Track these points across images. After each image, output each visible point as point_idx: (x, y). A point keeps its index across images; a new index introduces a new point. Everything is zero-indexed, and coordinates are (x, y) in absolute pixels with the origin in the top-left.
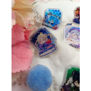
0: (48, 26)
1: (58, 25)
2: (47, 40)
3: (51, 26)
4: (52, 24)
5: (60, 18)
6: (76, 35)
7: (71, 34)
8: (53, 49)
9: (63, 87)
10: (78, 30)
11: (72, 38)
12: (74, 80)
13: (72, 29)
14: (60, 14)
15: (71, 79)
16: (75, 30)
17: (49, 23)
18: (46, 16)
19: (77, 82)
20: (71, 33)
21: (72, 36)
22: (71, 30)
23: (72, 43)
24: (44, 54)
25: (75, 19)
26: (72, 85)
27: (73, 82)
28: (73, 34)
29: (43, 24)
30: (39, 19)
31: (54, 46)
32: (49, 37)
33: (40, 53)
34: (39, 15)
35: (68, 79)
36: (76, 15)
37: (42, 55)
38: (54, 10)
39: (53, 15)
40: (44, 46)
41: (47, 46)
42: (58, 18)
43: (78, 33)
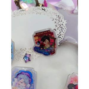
6: (25, 82)
7: (18, 81)
10: (27, 75)
11: (20, 87)
13: (20, 73)
16: (23, 74)
20: (19, 79)
21: (20, 83)
22: (18, 75)
25: (35, 47)
28: (21, 81)
36: (36, 43)
43: (27, 80)
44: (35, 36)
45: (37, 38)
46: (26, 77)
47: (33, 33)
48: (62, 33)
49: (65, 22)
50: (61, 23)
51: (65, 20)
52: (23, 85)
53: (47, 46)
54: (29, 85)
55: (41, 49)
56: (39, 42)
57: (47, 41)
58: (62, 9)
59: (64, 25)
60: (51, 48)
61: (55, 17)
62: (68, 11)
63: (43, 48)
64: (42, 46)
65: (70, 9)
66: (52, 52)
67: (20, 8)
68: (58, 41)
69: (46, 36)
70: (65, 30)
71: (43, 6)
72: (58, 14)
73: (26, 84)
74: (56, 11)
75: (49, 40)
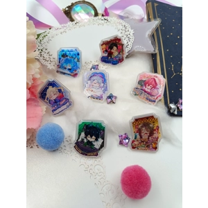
0: (64, 74)
1: (78, 70)
2: (58, 94)
3: (68, 72)
4: (69, 69)
5: (78, 61)
6: (98, 82)
8: (68, 104)
9: (76, 143)
12: (86, 135)
14: (78, 54)
15: (83, 135)
16: (96, 76)
17: (65, 68)
18: (60, 59)
19: (89, 136)
20: (92, 81)
21: (93, 84)
22: (91, 77)
23: (92, 93)
24: (57, 111)
25: (103, 57)
26: (85, 141)
27: (86, 137)
28: (94, 82)
29: (58, 72)
30: (52, 64)
31: (67, 100)
32: (60, 91)
33: (53, 111)
34: (51, 57)
35: (80, 135)
36: (104, 52)
37: (55, 112)
38: (70, 49)
39: (69, 58)
40: (56, 101)
41: (60, 101)
42: (76, 60)
43: (101, 80)
44: (102, 45)
45: (104, 46)
46: (99, 77)
47: (99, 42)
48: (129, 43)
49: (132, 32)
50: (128, 33)
51: (132, 29)
52: (97, 85)
53: (116, 54)
54: (102, 84)
55: (109, 58)
56: (106, 51)
57: (115, 48)
58: (128, 17)
59: (131, 34)
60: (119, 56)
61: (121, 27)
62: (135, 20)
63: (111, 57)
64: (110, 54)
65: (137, 18)
66: (121, 60)
67: (72, 20)
68: (126, 50)
69: (113, 43)
70: (132, 40)
71: (103, 15)
72: (123, 24)
73: (99, 84)
74: (121, 21)
75: (117, 47)
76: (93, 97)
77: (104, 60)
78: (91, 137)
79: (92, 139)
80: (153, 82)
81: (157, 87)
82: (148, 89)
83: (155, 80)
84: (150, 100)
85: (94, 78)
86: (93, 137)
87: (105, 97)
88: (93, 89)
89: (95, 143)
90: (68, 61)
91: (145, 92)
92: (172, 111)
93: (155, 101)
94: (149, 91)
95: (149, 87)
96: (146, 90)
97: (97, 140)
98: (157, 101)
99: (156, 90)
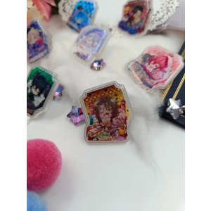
0: (73, 28)
2: (38, 38)
3: (77, 27)
4: (79, 25)
5: (90, 16)
6: (93, 40)
8: (45, 51)
11: (85, 44)
12: (33, 85)
13: (92, 31)
15: (31, 83)
17: (75, 22)
18: (75, 11)
19: (35, 87)
22: (89, 33)
23: (80, 50)
25: (122, 22)
26: (29, 91)
32: (41, 34)
35: (28, 81)
36: (125, 15)
37: (31, 60)
39: (83, 11)
40: (34, 46)
43: (97, 39)
44: (126, 6)
46: (96, 35)
48: (165, 17)
49: (176, 5)
51: (178, 2)
52: (90, 43)
53: (137, 20)
54: (96, 44)
55: (129, 24)
60: (140, 24)
63: (131, 23)
66: (140, 30)
69: (139, 6)
70: (171, 14)
73: (93, 42)
75: (142, 12)
76: (78, 54)
77: (123, 26)
78: (36, 88)
79: (35, 92)
80: (163, 62)
81: (166, 69)
82: (151, 67)
83: (167, 59)
84: (145, 83)
85: (92, 34)
86: (38, 90)
87: (91, 58)
88: (84, 46)
89: (36, 99)
90: (80, 15)
91: (145, 69)
92: (168, 110)
93: (151, 87)
94: (151, 70)
95: (154, 66)
96: (148, 68)
97: (39, 95)
98: (154, 87)
99: (161, 73)
